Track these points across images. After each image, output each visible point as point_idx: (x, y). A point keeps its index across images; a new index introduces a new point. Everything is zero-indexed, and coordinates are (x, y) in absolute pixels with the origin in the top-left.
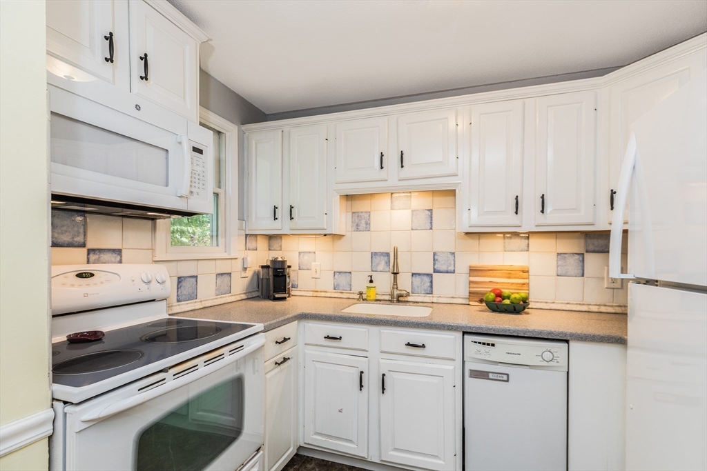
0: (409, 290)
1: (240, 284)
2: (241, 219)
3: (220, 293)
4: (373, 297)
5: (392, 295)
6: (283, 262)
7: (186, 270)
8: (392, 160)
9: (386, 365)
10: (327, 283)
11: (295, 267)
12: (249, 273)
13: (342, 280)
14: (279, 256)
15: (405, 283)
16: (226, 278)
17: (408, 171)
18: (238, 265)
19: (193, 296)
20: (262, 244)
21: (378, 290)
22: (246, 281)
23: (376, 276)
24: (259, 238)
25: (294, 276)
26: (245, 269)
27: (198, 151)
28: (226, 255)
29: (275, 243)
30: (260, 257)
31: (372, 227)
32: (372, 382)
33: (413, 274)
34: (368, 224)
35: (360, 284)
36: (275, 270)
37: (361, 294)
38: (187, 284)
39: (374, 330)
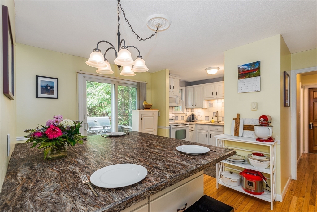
0: (221, 120)
1: (185, 118)
2: (186, 105)
3: (182, 120)
4: (213, 122)
5: (217, 122)
6: (194, 114)
7: (177, 115)
8: (215, 93)
9: (211, 133)
10: (203, 119)
11: (197, 115)
12: (187, 116)
13: (207, 118)
14: (193, 113)
15: (220, 119)
16: (183, 117)
17: (218, 95)
18: (185, 115)
19: (178, 120)
20: (190, 110)
21: (214, 121)
22: (187, 118)
23: (214, 117)
24: (189, 109)
25: (196, 117)
26: (186, 116)
27: (180, 97)
28: (183, 113)
29: (193, 110)
30: (189, 113)
31: (213, 106)
32: (209, 136)
33: (222, 117)
34: (212, 106)
35: (210, 119)
36: (192, 116)
37: (210, 121)
38: (177, 117)
39: (209, 126)
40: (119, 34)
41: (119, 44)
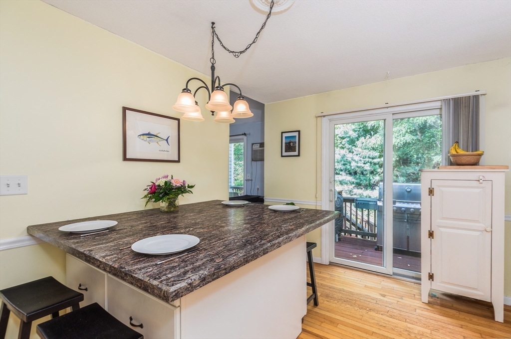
40: (213, 68)
41: (213, 82)
